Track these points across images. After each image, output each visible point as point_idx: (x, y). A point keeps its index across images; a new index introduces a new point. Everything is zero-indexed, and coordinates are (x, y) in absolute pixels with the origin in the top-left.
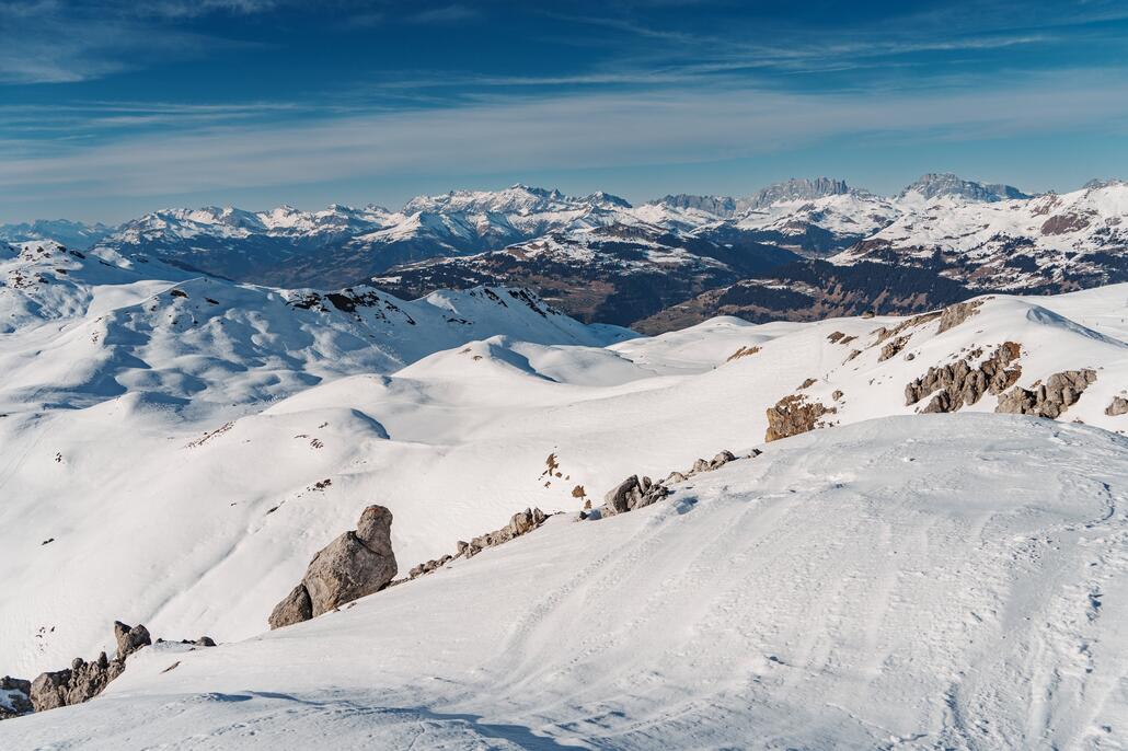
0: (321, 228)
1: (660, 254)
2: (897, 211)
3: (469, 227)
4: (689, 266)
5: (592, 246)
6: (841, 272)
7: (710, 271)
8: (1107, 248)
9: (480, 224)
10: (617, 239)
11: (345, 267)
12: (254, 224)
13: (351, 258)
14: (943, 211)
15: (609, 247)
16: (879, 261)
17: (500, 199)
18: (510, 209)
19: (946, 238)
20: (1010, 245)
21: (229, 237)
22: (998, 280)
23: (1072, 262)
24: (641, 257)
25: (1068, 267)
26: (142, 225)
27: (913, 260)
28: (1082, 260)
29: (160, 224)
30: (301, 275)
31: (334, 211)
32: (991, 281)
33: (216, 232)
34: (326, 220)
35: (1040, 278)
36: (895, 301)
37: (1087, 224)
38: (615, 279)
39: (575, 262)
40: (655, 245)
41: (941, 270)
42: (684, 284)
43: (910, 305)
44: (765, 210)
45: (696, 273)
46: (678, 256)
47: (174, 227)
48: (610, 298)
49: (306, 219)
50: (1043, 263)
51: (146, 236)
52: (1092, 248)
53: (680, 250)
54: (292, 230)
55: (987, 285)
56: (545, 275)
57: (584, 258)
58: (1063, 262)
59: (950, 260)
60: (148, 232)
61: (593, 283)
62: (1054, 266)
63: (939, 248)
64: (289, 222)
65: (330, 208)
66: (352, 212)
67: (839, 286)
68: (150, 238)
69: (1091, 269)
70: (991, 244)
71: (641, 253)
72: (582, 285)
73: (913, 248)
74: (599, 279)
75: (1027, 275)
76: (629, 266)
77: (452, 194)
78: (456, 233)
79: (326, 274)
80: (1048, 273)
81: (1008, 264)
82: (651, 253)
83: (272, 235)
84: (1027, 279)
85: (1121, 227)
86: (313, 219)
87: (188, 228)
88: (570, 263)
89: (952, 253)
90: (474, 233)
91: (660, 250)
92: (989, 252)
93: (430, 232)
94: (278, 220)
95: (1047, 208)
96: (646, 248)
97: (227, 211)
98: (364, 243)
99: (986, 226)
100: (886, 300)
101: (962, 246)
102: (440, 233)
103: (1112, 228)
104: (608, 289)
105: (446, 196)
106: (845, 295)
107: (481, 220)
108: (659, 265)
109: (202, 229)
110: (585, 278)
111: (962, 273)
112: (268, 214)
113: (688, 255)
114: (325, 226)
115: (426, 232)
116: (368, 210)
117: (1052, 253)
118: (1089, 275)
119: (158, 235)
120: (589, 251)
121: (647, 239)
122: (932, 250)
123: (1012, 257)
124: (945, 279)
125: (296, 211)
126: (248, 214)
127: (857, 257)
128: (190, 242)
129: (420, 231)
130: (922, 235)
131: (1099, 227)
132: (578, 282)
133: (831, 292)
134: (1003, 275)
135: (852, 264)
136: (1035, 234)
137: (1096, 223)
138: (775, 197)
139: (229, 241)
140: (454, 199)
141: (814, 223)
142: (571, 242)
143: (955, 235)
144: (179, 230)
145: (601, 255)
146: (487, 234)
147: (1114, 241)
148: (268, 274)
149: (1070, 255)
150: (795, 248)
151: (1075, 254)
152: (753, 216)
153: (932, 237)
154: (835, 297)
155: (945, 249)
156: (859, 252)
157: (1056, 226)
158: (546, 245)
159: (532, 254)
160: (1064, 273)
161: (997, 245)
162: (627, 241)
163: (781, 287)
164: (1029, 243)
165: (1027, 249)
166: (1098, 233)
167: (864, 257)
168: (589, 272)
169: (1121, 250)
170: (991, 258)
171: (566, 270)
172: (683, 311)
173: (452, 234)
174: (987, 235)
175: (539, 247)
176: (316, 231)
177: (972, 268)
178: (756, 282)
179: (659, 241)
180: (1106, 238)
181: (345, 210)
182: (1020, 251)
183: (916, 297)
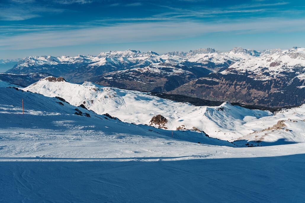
0: (76, 61)
1: (176, 70)
2: (229, 57)
3: (118, 61)
4: (184, 73)
5: (159, 68)
6: (224, 76)
7: (189, 74)
8: (285, 70)
9: (121, 60)
10: (165, 67)
11: (88, 73)
12: (57, 60)
13: (89, 70)
14: (246, 60)
15: (163, 69)
16: (233, 73)
17: (125, 53)
18: (128, 56)
19: (248, 67)
20: (263, 69)
21: (52, 65)
22: (261, 78)
23: (278, 74)
24: (171, 71)
25: (277, 75)
26: (28, 62)
27: (241, 73)
28: (280, 73)
29: (33, 61)
30: (76, 75)
31: (79, 57)
32: (260, 78)
33: (49, 63)
34: (77, 59)
35: (271, 78)
36: (238, 83)
37: (280, 64)
38: (167, 77)
39: (156, 73)
40: (174, 68)
41: (248, 76)
42: (183, 78)
43: (242, 84)
44: (195, 56)
45: (185, 75)
46: (180, 71)
47: (37, 62)
48: (167, 82)
49: (71, 59)
50: (271, 74)
51: (30, 65)
52: (282, 70)
53: (180, 69)
54: (68, 62)
55: (259, 79)
56: (149, 76)
57: (158, 72)
58: (276, 74)
59: (250, 73)
60: (30, 64)
61: (162, 78)
62: (274, 75)
63: (247, 70)
64: (67, 59)
65: (78, 56)
66: (84, 57)
67: (224, 80)
68: (31, 65)
69: (282, 75)
70: (258, 69)
71: (171, 70)
72: (159, 79)
73: (241, 70)
74: (163, 77)
75: (268, 77)
76: (169, 74)
77: (111, 52)
78: (115, 63)
79: (83, 75)
80: (273, 76)
81: (263, 74)
82: (173, 70)
83: (63, 63)
84: (268, 78)
85: (288, 65)
86: (74, 59)
87: (41, 62)
88: (155, 73)
89: (250, 71)
90: (120, 63)
91: (176, 69)
92: (258, 71)
93: (109, 63)
94: (63, 59)
95: (270, 60)
96: (172, 69)
97: (49, 57)
98: (92, 66)
99: (256, 64)
100: (236, 83)
101: (252, 69)
102: (111, 63)
103: (286, 65)
104: (166, 80)
105: (109, 52)
106: (226, 82)
107: (121, 59)
108: (176, 73)
109: (45, 63)
110: (159, 77)
111: (253, 76)
112: (60, 57)
113: (183, 70)
114: (77, 61)
115: (108, 63)
116: (88, 56)
117: (273, 72)
118: (282, 77)
119: (33, 64)
120: (159, 70)
121: (172, 66)
122: (245, 70)
123: (264, 72)
124: (249, 78)
125: (68, 57)
126: (55, 58)
127: (228, 72)
128: (42, 66)
129: (106, 63)
130: (242, 67)
131: (283, 65)
132: (158, 78)
133: (222, 81)
134: (262, 77)
135: (227, 74)
136: (268, 67)
137: (282, 64)
138: (196, 53)
139: (53, 66)
140: (111, 53)
141: (210, 61)
142: (154, 68)
143: (250, 67)
144: (39, 63)
145: (162, 71)
146: (124, 63)
147: (287, 69)
148: (66, 75)
149: (277, 72)
150: (206, 67)
151: (278, 72)
152: (192, 58)
153: (244, 67)
154: (224, 82)
155: (248, 70)
156: (228, 71)
157: (273, 65)
158: (148, 68)
159: (144, 71)
160: (276, 76)
161: (260, 69)
162: (167, 67)
163: (210, 80)
164: (267, 69)
165: (267, 70)
166: (283, 66)
167: (229, 72)
168: (160, 76)
169: (288, 71)
170: (259, 72)
171: (154, 75)
172: (187, 86)
173: (114, 63)
174: (257, 67)
175: (146, 69)
176: (75, 62)
177: (255, 75)
178: (204, 78)
179: (175, 67)
180: (285, 68)
181: (82, 56)
182: (266, 71)
183: (243, 82)
